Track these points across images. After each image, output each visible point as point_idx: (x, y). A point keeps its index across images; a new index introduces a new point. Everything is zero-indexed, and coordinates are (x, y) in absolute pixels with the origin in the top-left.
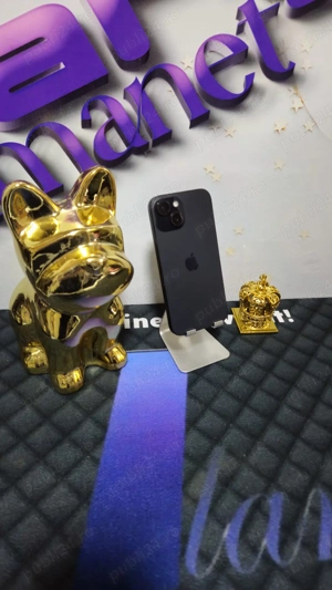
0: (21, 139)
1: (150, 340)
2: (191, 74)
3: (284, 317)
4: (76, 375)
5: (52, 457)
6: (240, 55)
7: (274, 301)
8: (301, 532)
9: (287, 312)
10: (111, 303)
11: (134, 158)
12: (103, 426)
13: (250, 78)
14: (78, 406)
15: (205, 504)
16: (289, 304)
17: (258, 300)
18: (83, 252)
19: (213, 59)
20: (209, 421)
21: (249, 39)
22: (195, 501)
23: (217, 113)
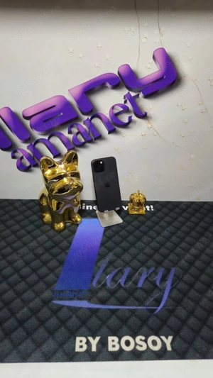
0: (46, 138)
1: (92, 214)
2: (108, 116)
3: (150, 208)
4: (62, 225)
5: (51, 251)
6: (126, 110)
7: (142, 201)
8: (133, 279)
9: (152, 207)
10: (75, 198)
11: (87, 144)
12: (70, 243)
13: (130, 118)
14: (62, 236)
15: (102, 269)
16: (154, 203)
17: (136, 200)
18: (65, 180)
19: (116, 111)
20: (110, 244)
21: (129, 105)
22: (99, 268)
23: (118, 129)
